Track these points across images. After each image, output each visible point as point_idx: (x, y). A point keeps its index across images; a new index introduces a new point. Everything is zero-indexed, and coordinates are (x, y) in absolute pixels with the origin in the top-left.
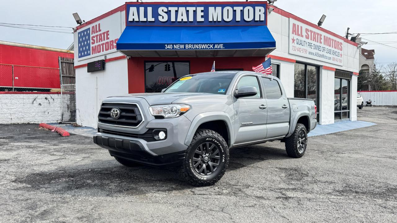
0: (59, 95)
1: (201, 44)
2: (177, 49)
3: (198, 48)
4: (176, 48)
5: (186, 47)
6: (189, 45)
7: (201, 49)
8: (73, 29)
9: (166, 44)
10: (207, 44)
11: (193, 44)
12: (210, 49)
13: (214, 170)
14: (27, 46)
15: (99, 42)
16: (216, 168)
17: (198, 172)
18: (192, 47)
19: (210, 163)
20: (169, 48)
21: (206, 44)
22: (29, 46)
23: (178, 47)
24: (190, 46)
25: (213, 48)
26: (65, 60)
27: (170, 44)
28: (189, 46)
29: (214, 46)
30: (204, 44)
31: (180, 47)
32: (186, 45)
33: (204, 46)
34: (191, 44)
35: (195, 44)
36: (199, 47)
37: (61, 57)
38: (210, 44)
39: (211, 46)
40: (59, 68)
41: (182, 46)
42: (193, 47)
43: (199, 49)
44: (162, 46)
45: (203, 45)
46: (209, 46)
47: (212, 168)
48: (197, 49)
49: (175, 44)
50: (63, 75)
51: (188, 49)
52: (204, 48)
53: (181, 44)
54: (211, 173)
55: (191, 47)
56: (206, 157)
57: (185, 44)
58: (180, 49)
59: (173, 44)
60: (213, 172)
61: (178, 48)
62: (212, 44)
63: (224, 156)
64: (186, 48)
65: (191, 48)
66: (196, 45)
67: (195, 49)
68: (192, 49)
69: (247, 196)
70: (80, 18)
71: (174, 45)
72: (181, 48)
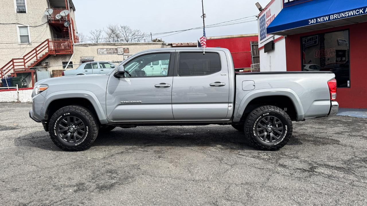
1: (348, 11)
2: (321, 22)
3: (344, 16)
4: (320, 21)
5: (331, 17)
6: (334, 15)
7: (349, 16)
8: (256, 16)
9: (309, 19)
10: (355, 10)
11: (339, 13)
12: (359, 14)
18: (337, 17)
20: (313, 22)
21: (354, 10)
22: (231, 36)
23: (322, 20)
24: (335, 16)
25: (363, 12)
27: (313, 19)
28: (334, 17)
29: (364, 11)
30: (352, 10)
31: (324, 20)
32: (331, 16)
33: (351, 13)
34: (337, 14)
35: (341, 13)
36: (345, 14)
37: (252, 42)
38: (359, 9)
39: (361, 11)
41: (327, 18)
42: (339, 16)
43: (345, 17)
44: (306, 22)
45: (351, 12)
46: (357, 12)
48: (343, 17)
49: (319, 17)
50: (254, 56)
51: (334, 19)
52: (352, 14)
53: (325, 16)
55: (336, 17)
57: (329, 15)
58: (324, 21)
59: (316, 18)
61: (322, 21)
62: (361, 8)
64: (331, 19)
65: (337, 18)
66: (342, 14)
67: (341, 18)
68: (338, 18)
70: (260, 6)
71: (318, 19)
72: (325, 20)
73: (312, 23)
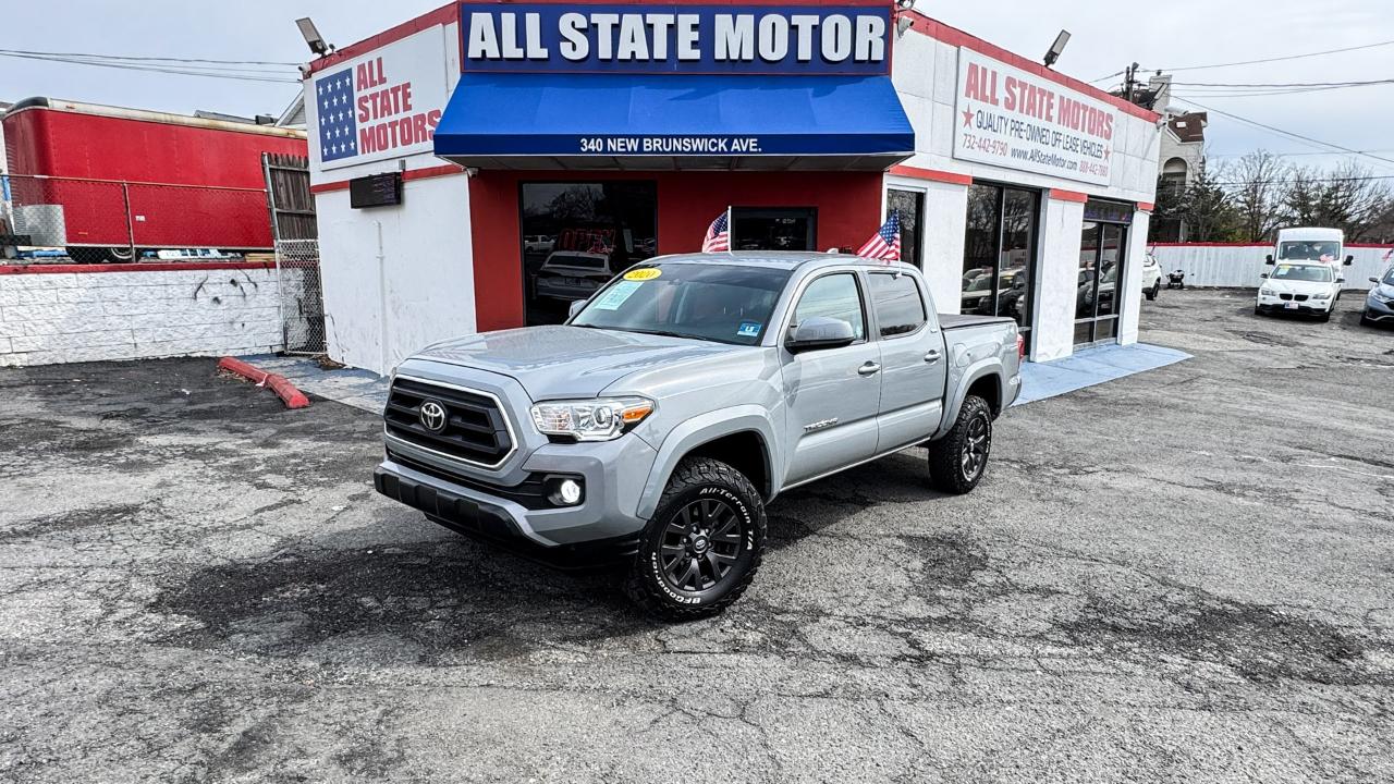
0: (272, 270)
1: (690, 137)
2: (617, 152)
3: (680, 149)
4: (614, 149)
5: (645, 145)
6: (655, 140)
7: (691, 151)
8: (300, 69)
9: (584, 136)
10: (709, 137)
11: (667, 137)
12: (717, 152)
13: (723, 575)
14: (162, 117)
15: (382, 115)
16: (729, 568)
17: (676, 583)
18: (662, 146)
19: (711, 556)
20: (593, 148)
21: (705, 136)
22: (168, 118)
23: (622, 147)
24: (657, 142)
25: (726, 150)
26: (283, 164)
27: (596, 137)
28: (655, 145)
29: (729, 145)
30: (701, 137)
31: (626, 147)
32: (645, 140)
33: (698, 145)
34: (661, 137)
35: (672, 137)
36: (683, 145)
37: (269, 155)
38: (717, 137)
39: (722, 144)
40: (266, 188)
41: (633, 144)
42: (667, 147)
43: (683, 152)
44: (573, 142)
45: (698, 140)
46: (714, 145)
47: (716, 569)
48: (677, 151)
49: (612, 137)
50: (278, 210)
51: (652, 152)
52: (701, 149)
53: (629, 137)
54: (713, 583)
55: (658, 145)
56: (700, 538)
57: (641, 137)
58: (627, 152)
59: (605, 138)
60: (718, 580)
61: (619, 150)
62: (723, 137)
63: (751, 533)
64: (645, 149)
65: (660, 149)
66: (675, 140)
67: (672, 151)
68: (664, 152)
69: (814, 654)
70: (318, 35)
71: (609, 141)
72: (630, 149)
73: (589, 151)
